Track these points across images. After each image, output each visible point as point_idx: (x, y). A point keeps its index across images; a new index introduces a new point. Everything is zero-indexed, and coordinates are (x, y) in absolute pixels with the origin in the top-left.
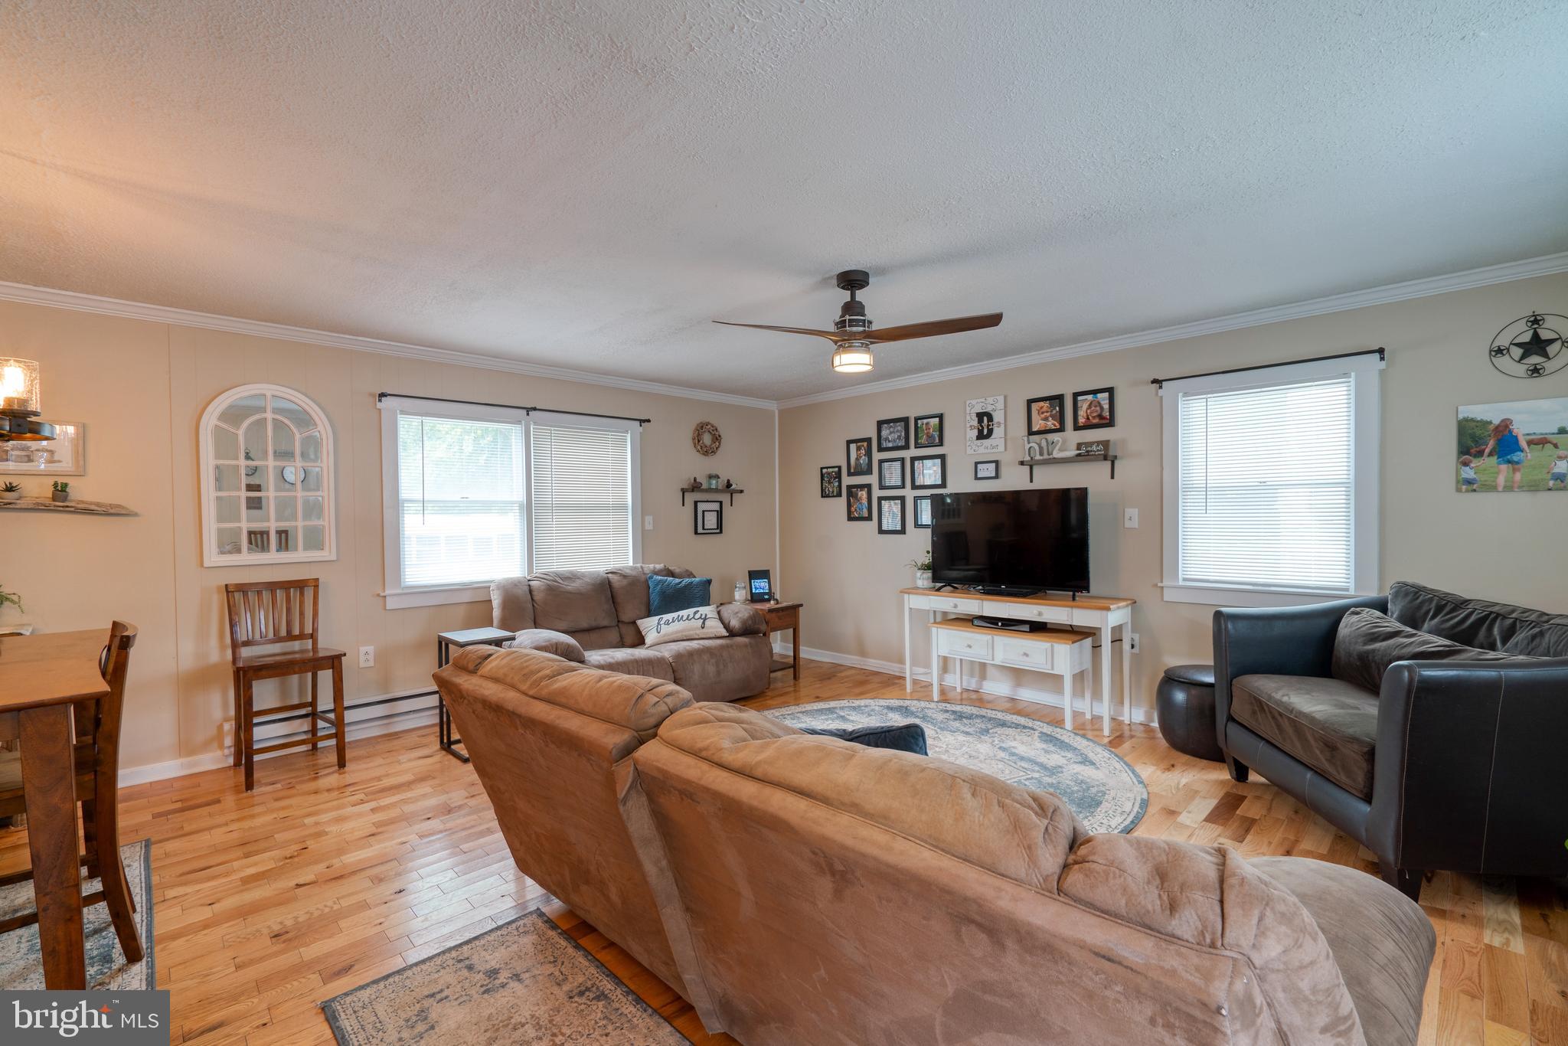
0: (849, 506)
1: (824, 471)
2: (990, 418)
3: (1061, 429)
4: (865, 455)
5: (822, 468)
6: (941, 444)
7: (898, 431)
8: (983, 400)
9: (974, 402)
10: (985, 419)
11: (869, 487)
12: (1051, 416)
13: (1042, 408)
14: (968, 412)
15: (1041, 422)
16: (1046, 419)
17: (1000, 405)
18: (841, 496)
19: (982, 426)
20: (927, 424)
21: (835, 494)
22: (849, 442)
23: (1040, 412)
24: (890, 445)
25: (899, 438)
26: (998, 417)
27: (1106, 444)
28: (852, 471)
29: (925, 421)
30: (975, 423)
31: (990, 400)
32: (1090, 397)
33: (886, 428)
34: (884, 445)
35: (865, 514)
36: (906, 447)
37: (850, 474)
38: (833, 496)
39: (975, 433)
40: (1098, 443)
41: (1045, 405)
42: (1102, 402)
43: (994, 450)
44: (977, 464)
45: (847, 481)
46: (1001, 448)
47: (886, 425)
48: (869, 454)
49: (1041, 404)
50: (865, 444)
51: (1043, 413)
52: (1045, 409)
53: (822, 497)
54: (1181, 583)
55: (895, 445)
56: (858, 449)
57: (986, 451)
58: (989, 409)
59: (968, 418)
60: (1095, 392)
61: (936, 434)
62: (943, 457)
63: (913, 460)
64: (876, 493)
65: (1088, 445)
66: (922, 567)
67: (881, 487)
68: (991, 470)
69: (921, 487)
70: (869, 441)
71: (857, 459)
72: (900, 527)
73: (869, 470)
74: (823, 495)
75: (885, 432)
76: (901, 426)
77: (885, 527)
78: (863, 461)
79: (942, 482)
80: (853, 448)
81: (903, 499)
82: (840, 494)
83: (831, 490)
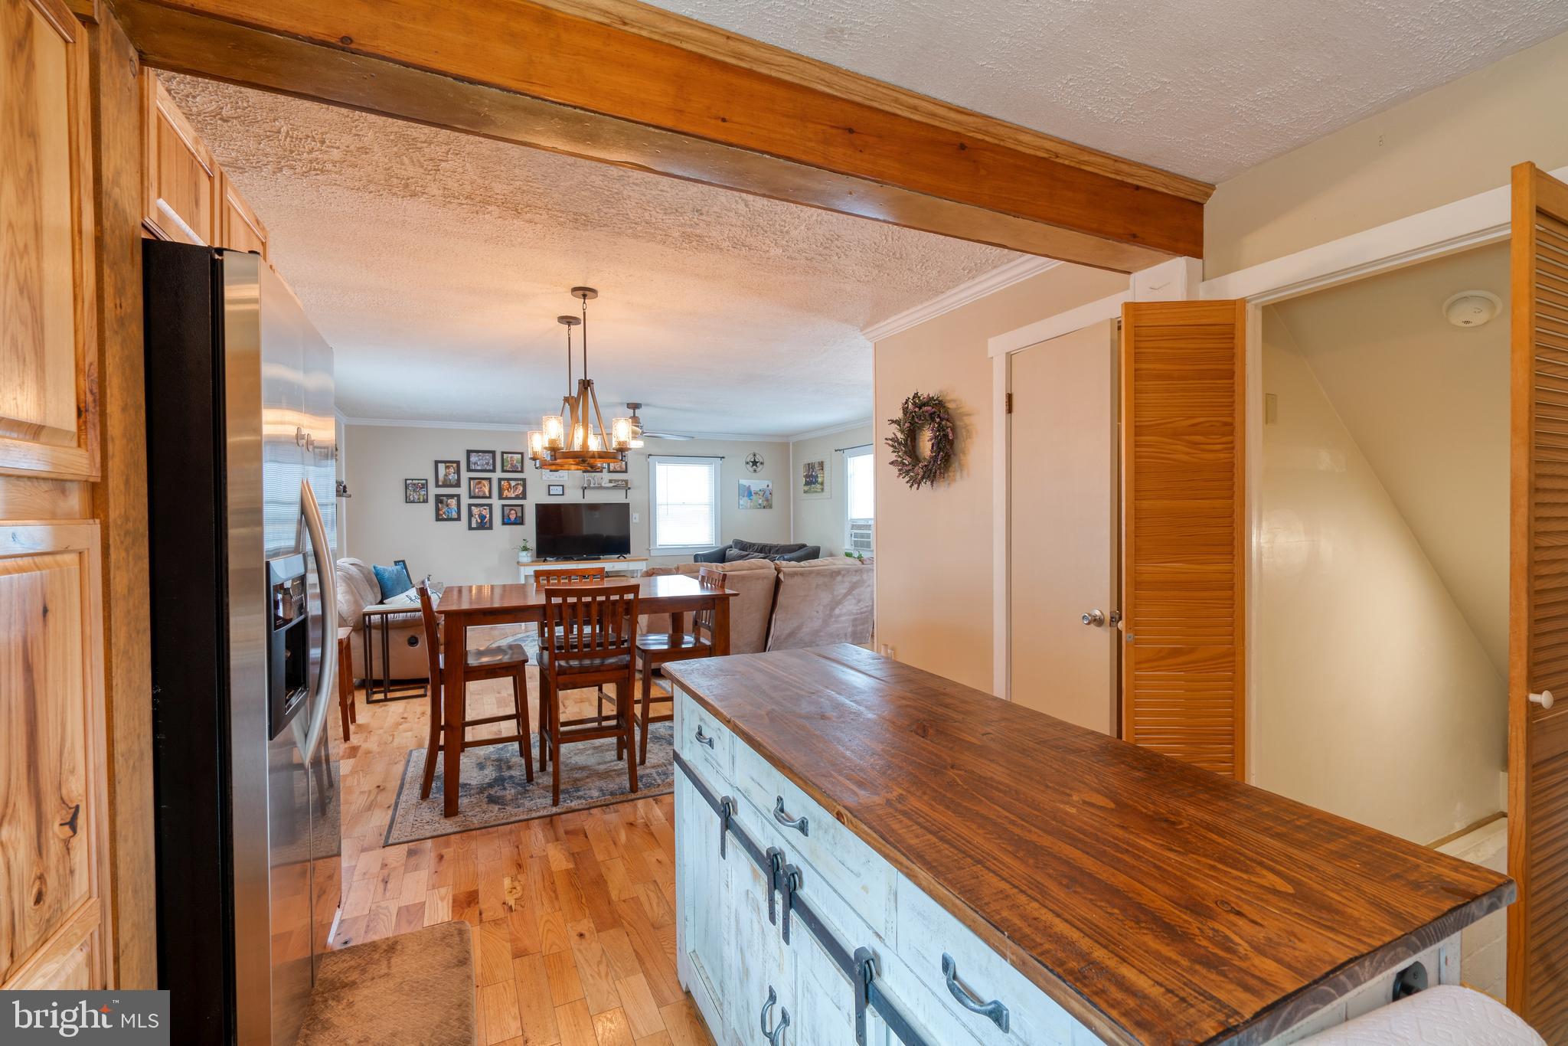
0: (437, 510)
1: (408, 482)
4: (454, 473)
5: (406, 480)
6: (522, 471)
7: (486, 459)
11: (458, 496)
18: (427, 502)
20: (511, 457)
21: (422, 500)
22: (437, 463)
24: (479, 468)
25: (487, 464)
27: (626, 482)
28: (440, 483)
29: (510, 455)
33: (475, 455)
34: (473, 467)
35: (454, 515)
36: (494, 470)
37: (437, 486)
38: (420, 502)
40: (622, 481)
43: (561, 479)
44: (549, 486)
45: (433, 491)
46: (566, 478)
48: (458, 472)
50: (455, 465)
53: (406, 502)
54: (660, 547)
55: (484, 468)
56: (447, 467)
57: (556, 479)
61: (519, 465)
62: (524, 480)
63: (500, 480)
64: (465, 501)
65: (616, 481)
66: (525, 549)
67: (471, 497)
68: (559, 490)
69: (507, 498)
70: (458, 463)
71: (446, 475)
72: (488, 525)
73: (458, 485)
74: (408, 501)
75: (474, 458)
76: (488, 457)
77: (474, 525)
78: (453, 477)
79: (523, 496)
80: (441, 467)
81: (490, 506)
82: (426, 501)
83: (416, 497)
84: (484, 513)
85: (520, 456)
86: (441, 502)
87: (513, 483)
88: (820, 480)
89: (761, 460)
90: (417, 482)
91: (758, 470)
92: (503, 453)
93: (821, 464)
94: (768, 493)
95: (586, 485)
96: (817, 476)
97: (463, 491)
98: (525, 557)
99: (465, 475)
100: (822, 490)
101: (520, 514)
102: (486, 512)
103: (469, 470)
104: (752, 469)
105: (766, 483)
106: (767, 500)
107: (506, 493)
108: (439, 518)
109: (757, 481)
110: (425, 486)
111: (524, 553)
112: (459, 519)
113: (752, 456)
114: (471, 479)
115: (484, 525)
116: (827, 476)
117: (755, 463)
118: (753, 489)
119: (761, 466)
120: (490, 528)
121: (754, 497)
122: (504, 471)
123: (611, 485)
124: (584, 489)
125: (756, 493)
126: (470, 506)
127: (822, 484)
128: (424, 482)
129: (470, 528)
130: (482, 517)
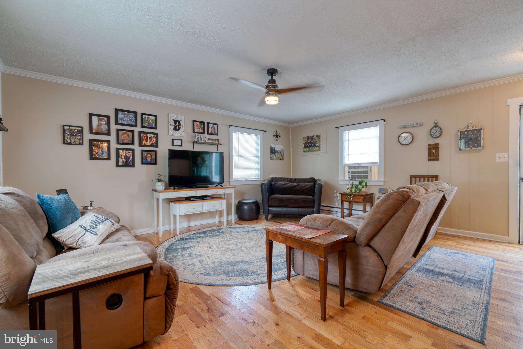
0: (91, 151)
1: (66, 128)
2: (179, 123)
3: (204, 133)
4: (105, 125)
5: (64, 126)
6: (155, 128)
7: (130, 117)
8: (176, 115)
9: (172, 115)
10: (177, 123)
11: (109, 142)
12: (201, 128)
13: (198, 124)
14: (169, 118)
15: (197, 129)
16: (199, 128)
17: (183, 119)
18: (83, 145)
19: (176, 125)
20: (148, 118)
21: (77, 143)
22: (91, 115)
23: (197, 125)
24: (125, 123)
25: (131, 120)
26: (182, 123)
27: (218, 140)
28: (94, 131)
29: (147, 116)
30: (173, 123)
31: (179, 116)
32: (212, 125)
33: (121, 113)
34: (120, 121)
35: (105, 155)
36: (135, 126)
38: (76, 144)
39: (173, 127)
40: (216, 140)
41: (199, 124)
42: (215, 128)
43: (180, 136)
44: (173, 139)
45: (87, 136)
46: (183, 135)
47: (122, 112)
48: (108, 124)
49: (198, 123)
50: (106, 119)
51: (198, 126)
52: (199, 125)
53: (64, 143)
54: (234, 180)
55: (127, 123)
56: (99, 120)
57: (177, 135)
58: (179, 119)
59: (169, 120)
60: (213, 124)
61: (153, 124)
62: (157, 134)
63: (140, 133)
64: (114, 146)
65: (212, 140)
66: (159, 181)
67: (118, 143)
68: (179, 143)
69: (145, 146)
70: (108, 117)
71: (98, 125)
72: (131, 164)
73: (108, 133)
74: (65, 142)
75: (120, 115)
76: (131, 115)
77: (121, 163)
78: (104, 127)
79: (156, 145)
80: (95, 119)
81: (133, 150)
82: (81, 144)
83: (73, 140)
84: (128, 155)
85: (154, 118)
86: (95, 145)
87: (149, 136)
88: (317, 144)
89: (279, 135)
90: (73, 128)
91: (278, 140)
92: (142, 114)
93: (318, 137)
94: (282, 152)
95: (196, 140)
96: (316, 143)
97: (112, 138)
98: (160, 186)
99: (114, 127)
100: (319, 150)
101: (154, 157)
102: (129, 155)
103: (117, 123)
104: (275, 139)
105: (281, 147)
106: (282, 156)
107: (144, 142)
108: (92, 157)
109: (278, 146)
110: (81, 132)
111: (160, 184)
112: (109, 158)
113: (275, 132)
114: (118, 130)
115: (129, 163)
116: (322, 143)
117: (277, 136)
118: (276, 150)
119: (279, 138)
120: (133, 166)
121: (276, 154)
122: (142, 127)
123: (211, 141)
124: (194, 143)
125: (277, 152)
126: (118, 149)
127: (319, 146)
128: (80, 129)
129: (118, 166)
130: (127, 158)
